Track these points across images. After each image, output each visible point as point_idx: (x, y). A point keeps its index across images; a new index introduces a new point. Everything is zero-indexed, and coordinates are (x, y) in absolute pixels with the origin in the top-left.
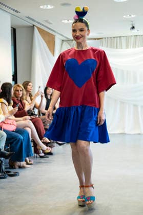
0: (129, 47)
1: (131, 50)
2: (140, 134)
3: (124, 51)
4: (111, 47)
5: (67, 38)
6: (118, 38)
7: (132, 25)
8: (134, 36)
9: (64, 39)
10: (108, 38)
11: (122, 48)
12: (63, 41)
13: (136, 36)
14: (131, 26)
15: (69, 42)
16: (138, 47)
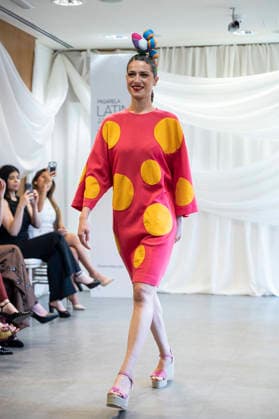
0: (226, 73)
1: (229, 82)
2: (248, 295)
3: (213, 83)
4: (178, 72)
5: (68, 46)
6: (198, 50)
7: (233, 16)
8: (238, 45)
9: (59, 46)
10: (171, 48)
11: (206, 76)
12: (55, 51)
13: (244, 45)
14: (231, 21)
15: (71, 55)
16: (248, 74)
